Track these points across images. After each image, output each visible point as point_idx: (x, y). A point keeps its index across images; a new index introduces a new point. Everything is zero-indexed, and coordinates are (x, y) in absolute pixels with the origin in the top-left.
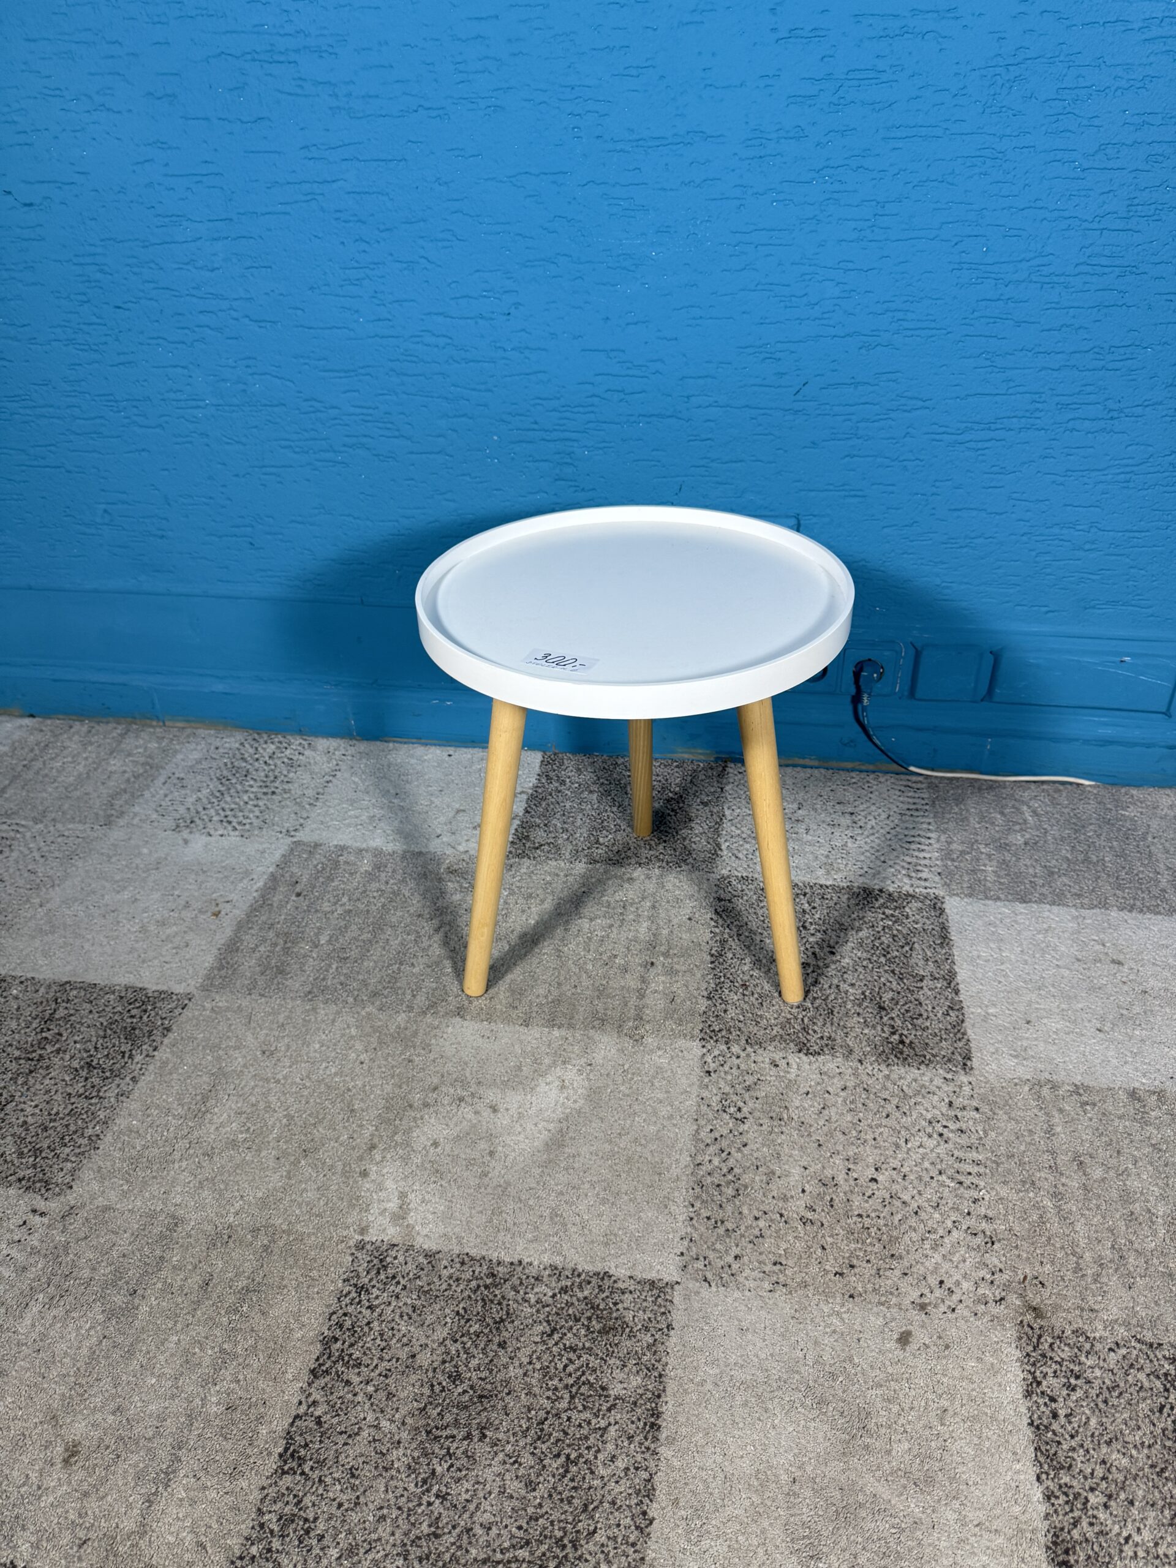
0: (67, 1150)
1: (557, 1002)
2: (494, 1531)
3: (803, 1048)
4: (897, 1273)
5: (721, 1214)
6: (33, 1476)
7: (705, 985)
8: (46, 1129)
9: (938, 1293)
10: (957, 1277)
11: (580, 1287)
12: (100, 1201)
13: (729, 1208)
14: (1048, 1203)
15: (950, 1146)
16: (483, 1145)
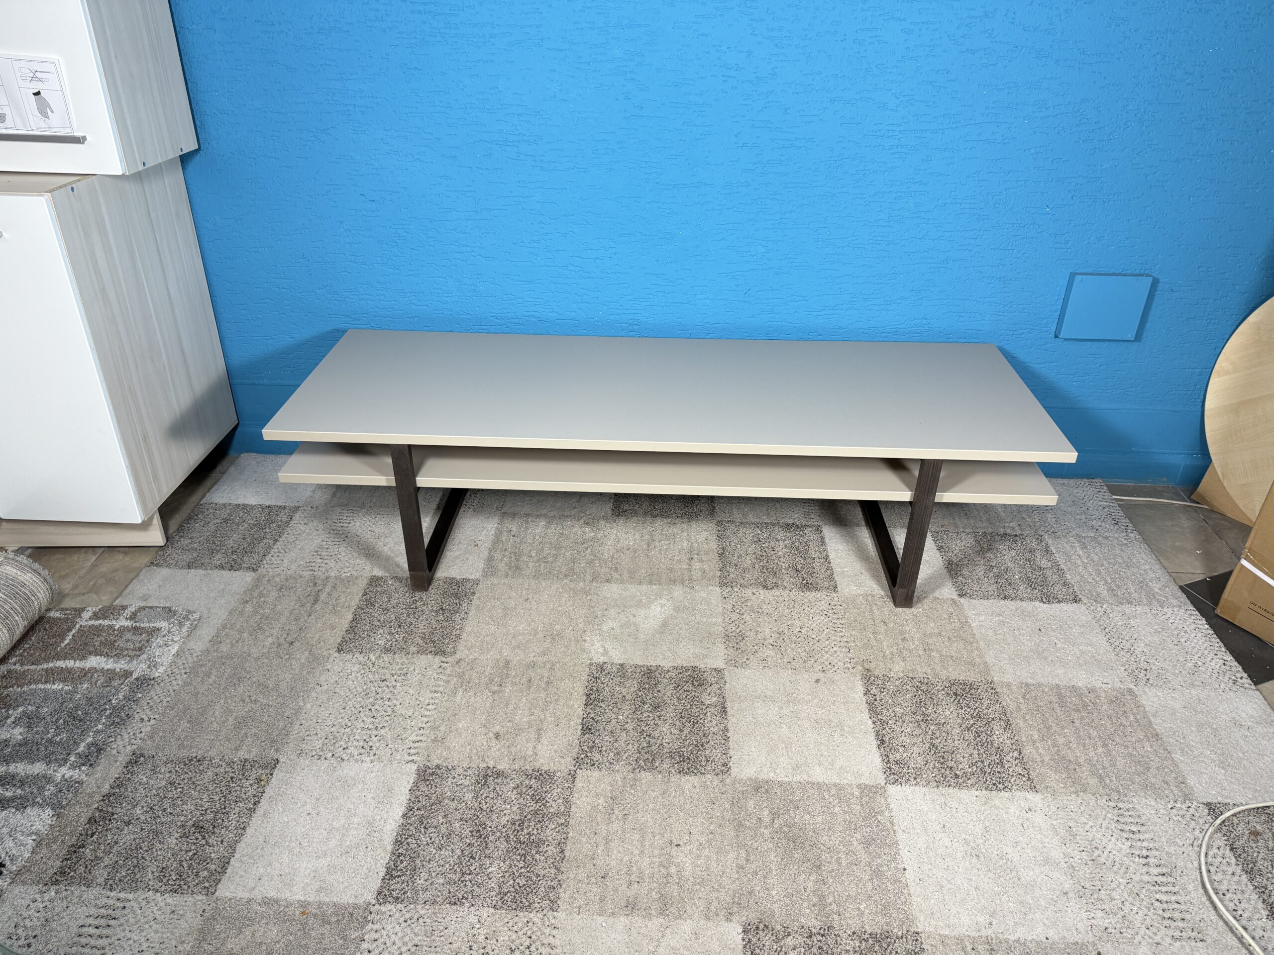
0: (447, 641)
1: (652, 575)
2: (671, 744)
3: (765, 587)
4: (813, 662)
5: (738, 646)
6: (485, 743)
7: (717, 566)
8: (433, 634)
9: (829, 666)
10: (836, 661)
11: (686, 672)
12: (471, 657)
13: (742, 644)
14: (871, 635)
15: (830, 618)
16: (632, 628)
